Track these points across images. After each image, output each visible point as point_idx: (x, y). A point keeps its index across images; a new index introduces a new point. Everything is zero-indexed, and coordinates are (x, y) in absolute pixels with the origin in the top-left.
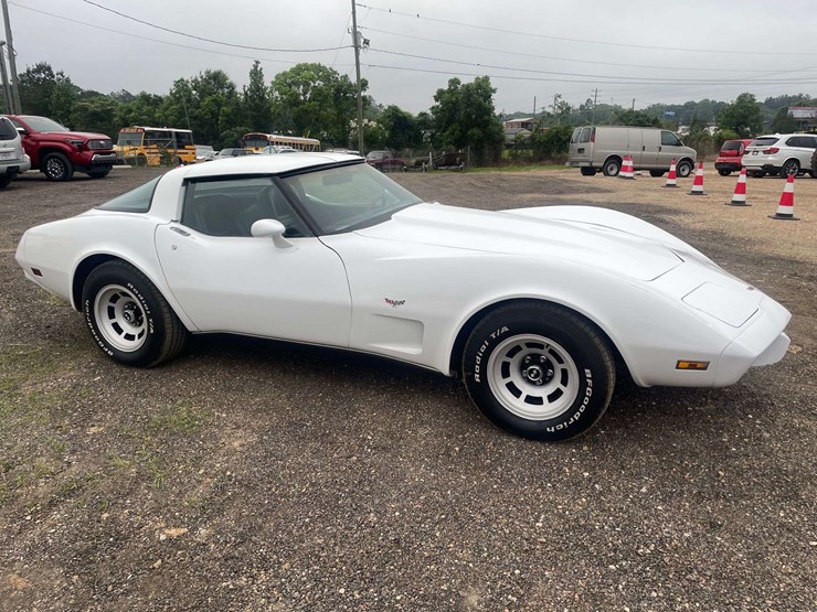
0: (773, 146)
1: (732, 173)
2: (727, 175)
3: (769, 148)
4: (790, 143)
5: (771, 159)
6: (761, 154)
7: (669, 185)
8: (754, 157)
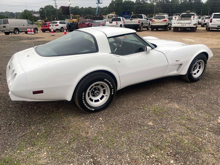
0: (57, 24)
1: (46, 32)
2: (44, 32)
3: (56, 24)
4: (60, 23)
5: (57, 27)
6: (54, 26)
7: (52, 35)
8: (53, 27)
